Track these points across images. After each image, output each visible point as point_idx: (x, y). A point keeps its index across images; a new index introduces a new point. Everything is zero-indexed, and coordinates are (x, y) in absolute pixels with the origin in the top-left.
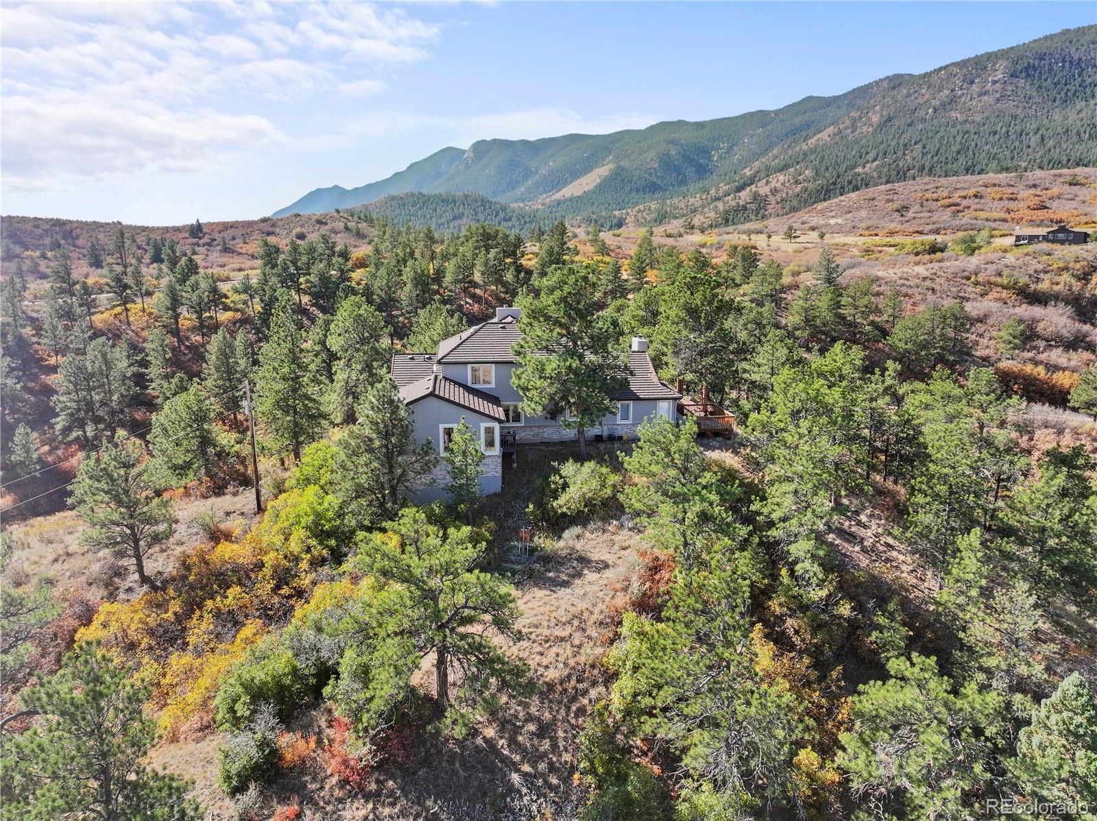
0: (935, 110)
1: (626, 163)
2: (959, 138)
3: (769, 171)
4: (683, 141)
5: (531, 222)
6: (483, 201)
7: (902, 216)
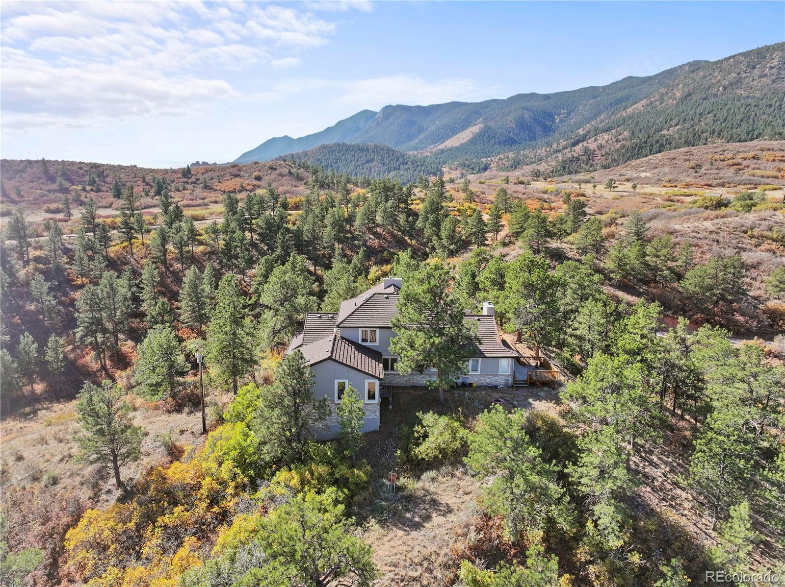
0: (725, 88)
1: (491, 124)
2: (742, 110)
3: (597, 132)
4: (534, 108)
5: (421, 166)
6: (388, 150)
7: (696, 172)
